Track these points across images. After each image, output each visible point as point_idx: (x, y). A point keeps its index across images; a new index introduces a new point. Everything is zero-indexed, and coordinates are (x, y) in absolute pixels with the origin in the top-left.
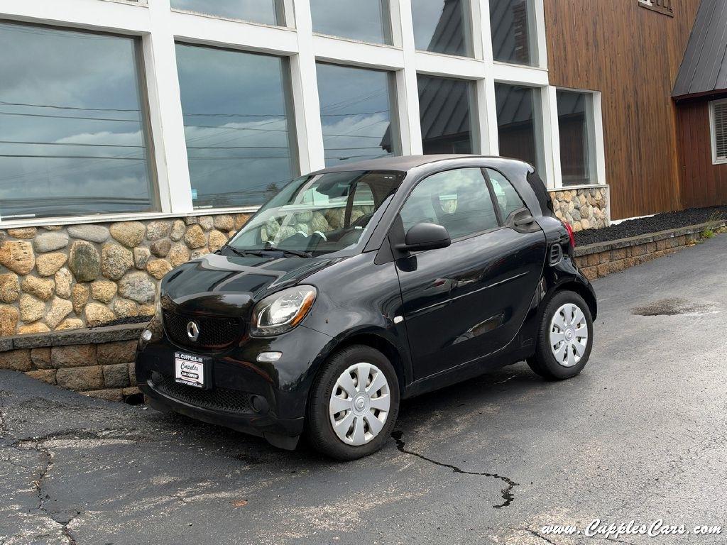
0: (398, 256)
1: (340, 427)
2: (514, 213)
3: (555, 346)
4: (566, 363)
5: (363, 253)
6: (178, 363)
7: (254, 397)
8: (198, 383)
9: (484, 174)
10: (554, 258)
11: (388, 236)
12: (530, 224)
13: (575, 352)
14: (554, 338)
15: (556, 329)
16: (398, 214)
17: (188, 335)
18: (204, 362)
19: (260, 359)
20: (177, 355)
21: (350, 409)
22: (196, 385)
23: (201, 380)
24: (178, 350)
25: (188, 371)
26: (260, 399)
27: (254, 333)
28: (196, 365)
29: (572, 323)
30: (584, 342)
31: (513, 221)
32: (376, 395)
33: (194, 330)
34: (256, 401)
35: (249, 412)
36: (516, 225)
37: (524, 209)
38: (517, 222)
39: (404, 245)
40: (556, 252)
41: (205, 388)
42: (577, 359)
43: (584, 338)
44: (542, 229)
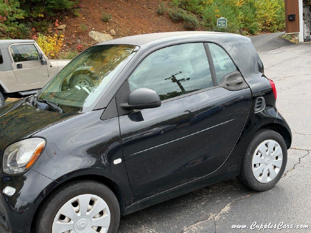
2: (228, 76)
3: (255, 165)
4: (260, 179)
10: (258, 107)
12: (240, 83)
13: (269, 175)
14: (255, 159)
15: (259, 154)
29: (272, 154)
30: (277, 170)
31: (225, 82)
36: (228, 85)
38: (229, 82)
40: (260, 103)
42: (269, 179)
43: (279, 168)
44: (249, 87)
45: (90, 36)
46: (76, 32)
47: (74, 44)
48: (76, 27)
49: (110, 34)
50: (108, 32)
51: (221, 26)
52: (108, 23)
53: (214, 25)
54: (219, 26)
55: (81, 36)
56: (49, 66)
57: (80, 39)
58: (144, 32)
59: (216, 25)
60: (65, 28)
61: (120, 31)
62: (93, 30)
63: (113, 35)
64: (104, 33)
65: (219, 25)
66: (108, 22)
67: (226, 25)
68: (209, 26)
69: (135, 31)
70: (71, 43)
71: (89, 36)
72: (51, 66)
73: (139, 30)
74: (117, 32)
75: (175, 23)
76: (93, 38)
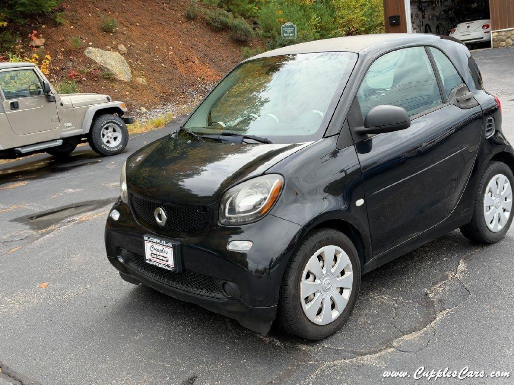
0: (357, 140)
1: (309, 309)
2: (455, 90)
5: (324, 137)
6: (148, 246)
7: (225, 283)
8: (168, 266)
9: (428, 52)
10: (488, 131)
11: (347, 120)
12: (469, 100)
16: (355, 97)
17: (156, 220)
18: (174, 247)
19: (230, 247)
20: (146, 238)
21: (318, 291)
22: (166, 268)
23: (171, 263)
24: (146, 233)
25: (158, 253)
26: (231, 285)
27: (223, 221)
28: (166, 249)
31: (456, 98)
32: (340, 275)
33: (161, 217)
34: (227, 287)
35: (220, 296)
36: (458, 101)
37: (462, 85)
38: (459, 98)
39: (363, 128)
40: (491, 125)
41: (176, 271)
44: (479, 104)
45: (88, 56)
46: (63, 49)
47: (62, 69)
48: (63, 41)
49: (119, 51)
50: (115, 48)
51: (288, 36)
52: (111, 34)
53: (276, 34)
54: (285, 37)
55: (73, 56)
56: (58, 103)
57: (71, 61)
58: (172, 48)
59: (280, 34)
60: (44, 44)
61: (134, 46)
62: (91, 46)
63: (124, 54)
64: (109, 50)
65: (285, 35)
66: (112, 32)
67: (294, 35)
68: (270, 37)
69: (157, 47)
70: (58, 68)
71: (85, 56)
72: (62, 105)
73: (162, 45)
74: (129, 49)
75: (216, 32)
76: (93, 58)
